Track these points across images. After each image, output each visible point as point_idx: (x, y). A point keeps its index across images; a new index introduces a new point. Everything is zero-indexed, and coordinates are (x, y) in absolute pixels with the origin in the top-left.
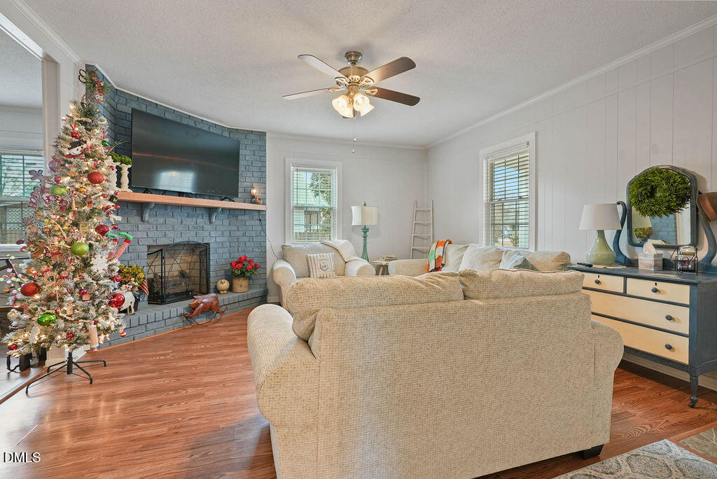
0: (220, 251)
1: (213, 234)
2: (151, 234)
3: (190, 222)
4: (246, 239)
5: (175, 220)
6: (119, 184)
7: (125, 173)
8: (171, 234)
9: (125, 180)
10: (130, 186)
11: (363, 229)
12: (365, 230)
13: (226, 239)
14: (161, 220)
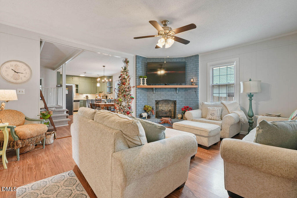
0: (181, 103)
1: (178, 97)
2: (156, 97)
3: (169, 93)
4: (191, 99)
5: (164, 93)
6: (143, 84)
7: (145, 80)
8: (162, 97)
9: (145, 82)
10: (147, 84)
11: (249, 95)
12: (251, 96)
13: (183, 99)
14: (159, 93)
